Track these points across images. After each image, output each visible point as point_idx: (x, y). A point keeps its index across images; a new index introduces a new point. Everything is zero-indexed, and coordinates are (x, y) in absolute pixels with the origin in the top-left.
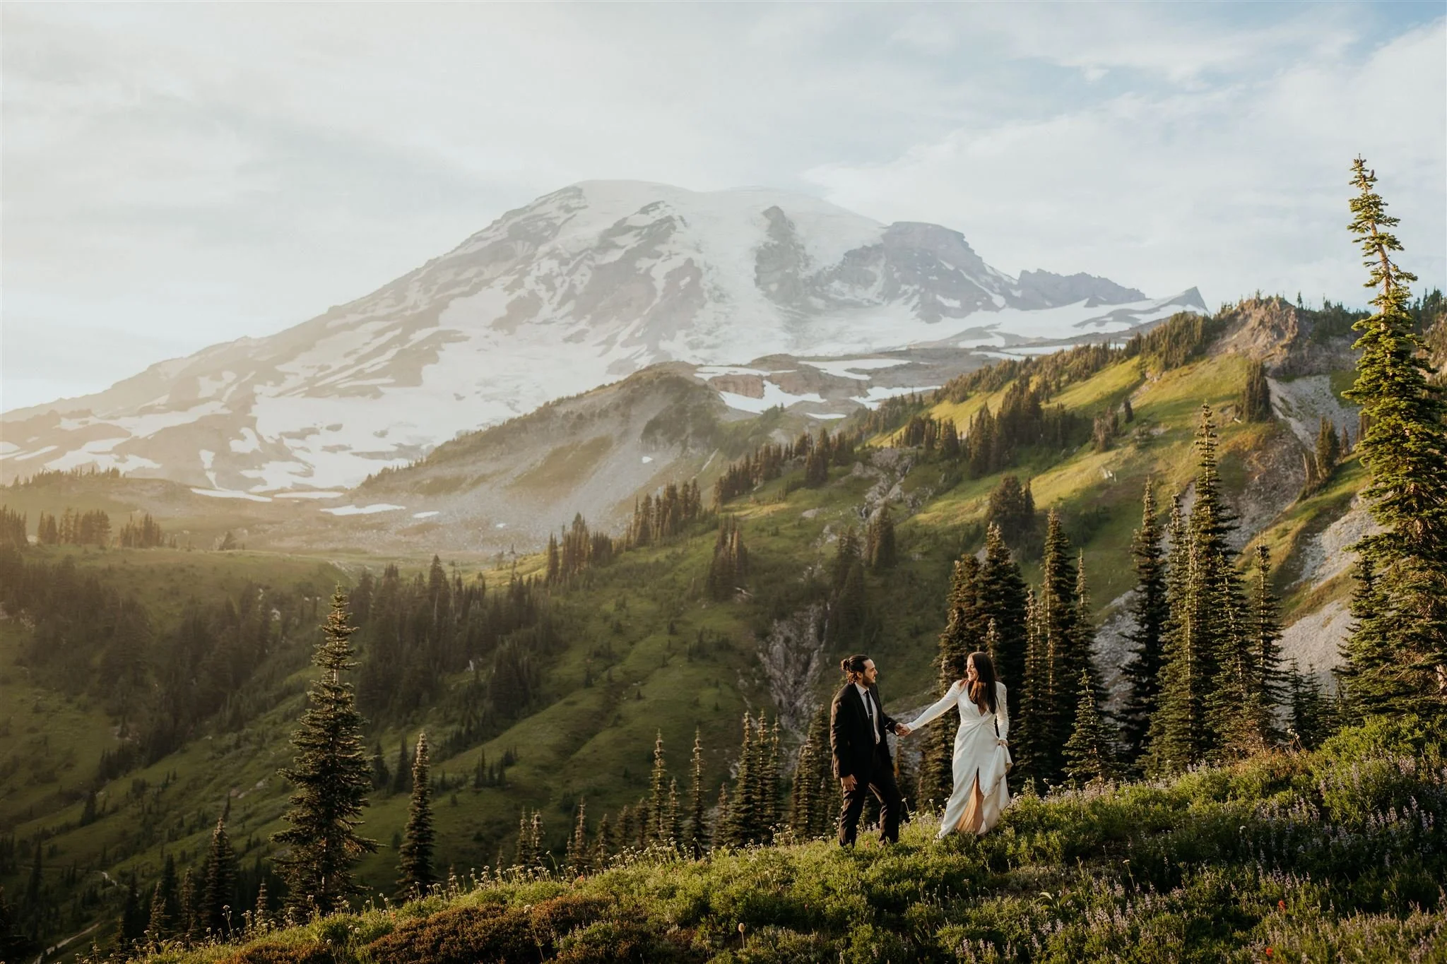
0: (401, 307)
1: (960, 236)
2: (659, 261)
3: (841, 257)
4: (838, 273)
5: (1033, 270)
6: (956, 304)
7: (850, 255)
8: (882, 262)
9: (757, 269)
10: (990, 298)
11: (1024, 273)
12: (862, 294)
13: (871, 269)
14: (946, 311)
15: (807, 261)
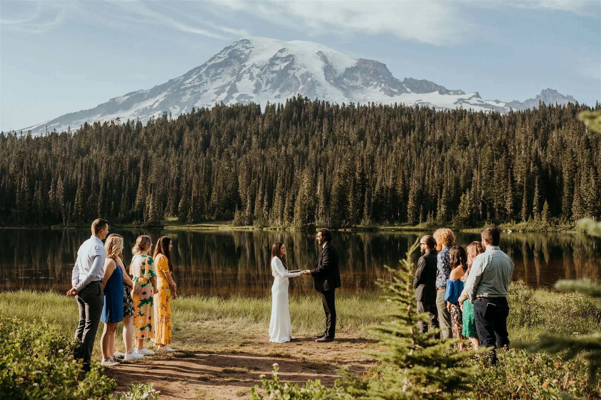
0: (202, 82)
1: (385, 65)
2: (296, 71)
3: (345, 70)
4: (345, 75)
5: (408, 78)
6: (396, 90)
7: (347, 69)
8: (359, 73)
9: (325, 75)
10: (406, 89)
11: (405, 78)
12: (355, 83)
13: (356, 75)
14: (395, 93)
15: (335, 71)
